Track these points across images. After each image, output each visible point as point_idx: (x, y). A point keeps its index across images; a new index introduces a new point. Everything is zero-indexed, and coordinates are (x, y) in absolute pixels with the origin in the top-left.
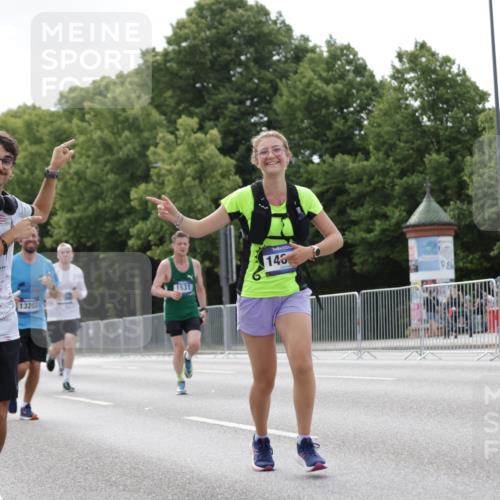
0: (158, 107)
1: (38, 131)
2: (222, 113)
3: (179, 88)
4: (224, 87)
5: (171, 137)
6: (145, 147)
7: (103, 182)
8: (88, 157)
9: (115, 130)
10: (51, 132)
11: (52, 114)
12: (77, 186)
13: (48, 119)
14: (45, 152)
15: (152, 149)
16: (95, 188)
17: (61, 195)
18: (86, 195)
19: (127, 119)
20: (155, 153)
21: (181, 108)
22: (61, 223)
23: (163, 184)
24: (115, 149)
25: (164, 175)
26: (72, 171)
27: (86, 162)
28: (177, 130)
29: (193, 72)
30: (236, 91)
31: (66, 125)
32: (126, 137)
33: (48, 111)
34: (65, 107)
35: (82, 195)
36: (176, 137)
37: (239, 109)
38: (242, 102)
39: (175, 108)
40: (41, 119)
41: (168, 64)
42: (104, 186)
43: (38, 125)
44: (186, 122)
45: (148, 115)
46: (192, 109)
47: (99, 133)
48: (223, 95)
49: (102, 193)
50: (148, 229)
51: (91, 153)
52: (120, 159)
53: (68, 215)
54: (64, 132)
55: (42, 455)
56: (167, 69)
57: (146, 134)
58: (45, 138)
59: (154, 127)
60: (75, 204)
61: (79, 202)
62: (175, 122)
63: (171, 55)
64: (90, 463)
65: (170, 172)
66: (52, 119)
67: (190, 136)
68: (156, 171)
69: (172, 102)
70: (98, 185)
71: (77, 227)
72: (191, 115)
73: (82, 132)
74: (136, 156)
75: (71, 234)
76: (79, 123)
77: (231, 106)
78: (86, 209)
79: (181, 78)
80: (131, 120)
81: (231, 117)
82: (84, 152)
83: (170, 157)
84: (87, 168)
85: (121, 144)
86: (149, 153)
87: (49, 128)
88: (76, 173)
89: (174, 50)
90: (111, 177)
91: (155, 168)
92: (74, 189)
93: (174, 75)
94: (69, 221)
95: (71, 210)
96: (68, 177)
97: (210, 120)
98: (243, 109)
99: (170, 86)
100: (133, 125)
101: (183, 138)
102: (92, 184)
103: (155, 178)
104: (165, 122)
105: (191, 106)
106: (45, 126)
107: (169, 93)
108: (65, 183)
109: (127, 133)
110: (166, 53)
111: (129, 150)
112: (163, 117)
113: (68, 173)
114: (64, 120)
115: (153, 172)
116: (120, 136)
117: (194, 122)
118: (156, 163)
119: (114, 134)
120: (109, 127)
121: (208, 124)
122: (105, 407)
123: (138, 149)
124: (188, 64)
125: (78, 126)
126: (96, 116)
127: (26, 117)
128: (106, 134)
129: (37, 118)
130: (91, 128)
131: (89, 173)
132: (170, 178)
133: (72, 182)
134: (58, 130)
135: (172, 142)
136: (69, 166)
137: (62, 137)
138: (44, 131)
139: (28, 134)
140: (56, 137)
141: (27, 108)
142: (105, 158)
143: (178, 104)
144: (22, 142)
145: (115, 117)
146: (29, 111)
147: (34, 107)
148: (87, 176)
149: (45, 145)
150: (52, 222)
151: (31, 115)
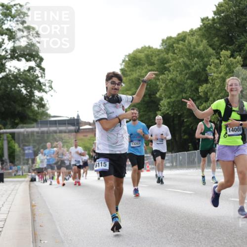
0: (210, 46)
1: (152, 59)
2: (243, 48)
3: (221, 36)
4: (243, 35)
5: (218, 61)
6: (205, 66)
7: (185, 83)
8: (177, 71)
9: (190, 58)
10: (158, 59)
11: (159, 51)
13: (157, 53)
15: (209, 66)
16: (181, 87)
17: (164, 90)
18: (177, 90)
19: (196, 52)
20: (210, 69)
21: (222, 46)
22: (166, 104)
23: (214, 83)
24: (191, 67)
25: (215, 79)
26: (169, 78)
27: (176, 74)
28: (221, 57)
29: (228, 28)
31: (166, 56)
32: (196, 61)
33: (157, 49)
34: (165, 47)
35: (175, 90)
36: (220, 61)
39: (220, 46)
40: (153, 53)
41: (215, 25)
42: (186, 85)
43: (152, 56)
44: (224, 53)
45: (207, 50)
46: (228, 46)
47: (182, 59)
48: (243, 39)
49: (184, 89)
51: (178, 69)
52: (193, 71)
53: (169, 100)
54: (165, 59)
55: (160, 218)
56: (214, 27)
57: (206, 59)
58: (156, 62)
59: (210, 56)
60: (172, 95)
61: (174, 93)
62: (220, 53)
63: (216, 20)
64: (184, 222)
65: (216, 77)
66: (159, 53)
67: (227, 60)
68: (211, 77)
69: (218, 43)
70: (183, 85)
71: (173, 106)
72: (227, 49)
73: (174, 59)
74: (201, 70)
75: (170, 109)
76: (172, 54)
78: (177, 97)
79: (222, 31)
80: (198, 53)
82: (175, 69)
83: (217, 71)
84: (177, 76)
85: (194, 64)
86: (207, 69)
87: (158, 57)
88: (171, 79)
89: (217, 18)
90: (189, 81)
91: (211, 76)
92: (171, 87)
93: (218, 30)
94: (169, 103)
95: (170, 98)
96: (168, 81)
97: (237, 52)
99: (216, 35)
100: (200, 56)
101: (224, 61)
102: (180, 84)
103: (210, 81)
104: (215, 54)
105: (227, 45)
106: (155, 57)
107: (216, 39)
108: (166, 85)
109: (196, 59)
110: (213, 19)
111: (197, 67)
112: (214, 51)
114: (165, 53)
115: (209, 78)
116: (193, 61)
117: (228, 53)
118: (211, 73)
119: (189, 59)
120: (187, 56)
122: (191, 194)
123: (202, 67)
124: (225, 24)
125: (172, 56)
126: (180, 51)
127: (146, 52)
128: (186, 59)
129: (151, 53)
130: (178, 57)
131: (178, 79)
132: (218, 80)
133: (170, 84)
134: (162, 58)
135: (218, 63)
136: (168, 76)
137: (163, 62)
138: (155, 59)
139: (148, 60)
140: (161, 62)
141: (146, 48)
142: (186, 71)
143: (221, 44)
144: (145, 65)
145: (190, 51)
146: (147, 49)
147: (149, 47)
148: (177, 81)
149: (156, 66)
150: (160, 104)
151: (148, 51)
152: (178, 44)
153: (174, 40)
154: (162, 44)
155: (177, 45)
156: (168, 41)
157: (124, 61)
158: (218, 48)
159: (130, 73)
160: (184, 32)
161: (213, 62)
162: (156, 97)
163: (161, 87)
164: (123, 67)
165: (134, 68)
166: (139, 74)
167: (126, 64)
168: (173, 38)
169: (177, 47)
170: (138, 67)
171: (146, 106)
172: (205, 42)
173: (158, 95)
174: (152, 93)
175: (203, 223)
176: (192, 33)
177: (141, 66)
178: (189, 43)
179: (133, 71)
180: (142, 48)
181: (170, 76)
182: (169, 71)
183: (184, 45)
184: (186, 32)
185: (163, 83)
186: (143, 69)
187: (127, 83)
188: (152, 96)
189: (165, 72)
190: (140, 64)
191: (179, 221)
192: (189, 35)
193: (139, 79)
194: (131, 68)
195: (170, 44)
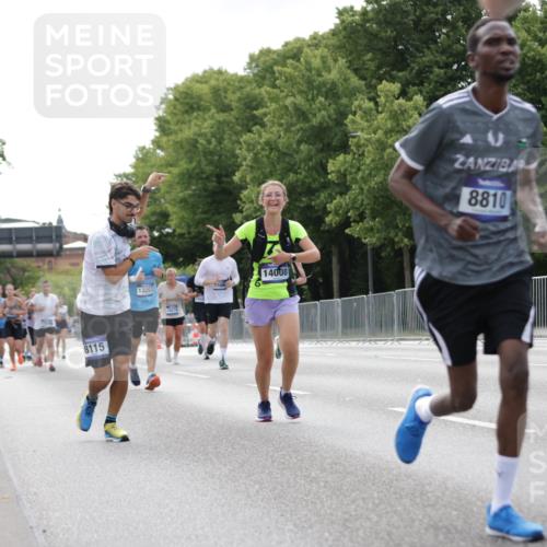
0: (356, 71)
1: (226, 97)
2: (427, 78)
3: (380, 49)
4: (428, 48)
5: (372, 104)
6: (342, 115)
7: (296, 152)
8: (281, 125)
9: (310, 97)
10: (240, 99)
11: (242, 79)
12: (268, 157)
13: (237, 84)
14: (234, 120)
15: (350, 117)
16: (287, 159)
17: (251, 167)
18: (278, 167)
19: (324, 84)
20: (353, 122)
21: (381, 72)
22: (253, 197)
23: (363, 155)
24: (309, 116)
25: (364, 145)
26: (262, 141)
27: (279, 131)
28: (379, 96)
29: (395, 33)
30: (443, 53)
31: (257, 91)
32: (321, 103)
33: (236, 75)
34: (256, 71)
35: (275, 166)
36: (376, 104)
37: (445, 73)
38: (448, 66)
39: (375, 72)
40: (229, 84)
41: (368, 25)
42: (297, 157)
43: (226, 92)
44: (388, 87)
45: (347, 79)
46: (394, 73)
47: (292, 99)
48: (427, 58)
49: (294, 165)
50: (347, 205)
51: (283, 121)
52: (313, 126)
54: (255, 99)
56: (366, 30)
57: (344, 101)
58: (234, 104)
59: (352, 93)
62: (376, 88)
63: (371, 15)
65: (366, 140)
66: (242, 84)
67: (391, 102)
68: (355, 140)
69: (372, 65)
70: (291, 156)
72: (392, 79)
73: (274, 99)
76: (269, 89)
77: (436, 70)
79: (381, 39)
80: (328, 86)
81: (436, 82)
82: (276, 120)
83: (369, 127)
84: (279, 137)
85: (316, 111)
86: (347, 121)
87: (238, 94)
88: (268, 143)
89: (373, 9)
90: (303, 147)
91: (354, 137)
92: (265, 160)
93: (374, 36)
96: (259, 147)
97: (414, 85)
98: (450, 73)
99: (370, 48)
100: (332, 92)
101: (385, 106)
102: (285, 154)
103: (353, 148)
104: (364, 88)
105: (392, 70)
106: (234, 92)
107: (370, 55)
108: (256, 154)
109: (322, 99)
110: (364, 12)
111: (323, 117)
112: (363, 83)
113: (259, 143)
114: (254, 85)
115: (352, 142)
117: (396, 87)
118: (355, 132)
119: (308, 100)
120: (302, 92)
121: (412, 89)
123: (334, 116)
124: (388, 24)
125: (269, 93)
126: (286, 81)
127: (213, 82)
128: (300, 100)
129: (225, 84)
130: (284, 94)
131: (282, 143)
132: (370, 148)
133: (263, 153)
134: (248, 96)
135: (371, 109)
136: (260, 136)
137: (251, 104)
138: (232, 98)
139: (216, 100)
140: (245, 104)
141: (214, 72)
142: (298, 127)
143: (379, 68)
144: (209, 110)
145: (310, 82)
146: (216, 76)
147: (220, 72)
148: (280, 146)
149: (233, 113)
150: (242, 196)
151: (218, 80)
152: (284, 65)
153: (275, 56)
154: (249, 64)
155: (280, 68)
156: (262, 59)
157: (163, 101)
158: (372, 77)
159: (176, 128)
160: (298, 40)
161: (360, 107)
162: (233, 182)
163: (245, 159)
164: (161, 113)
165: (187, 117)
166: (196, 129)
167: (168, 107)
168: (274, 52)
169: (280, 73)
170: (195, 114)
171: (209, 200)
172: (342, 62)
173: (236, 178)
174: (224, 173)
175: (329, 461)
176: (316, 42)
177: (201, 113)
178: (308, 63)
179: (183, 123)
180: (205, 72)
181: (266, 136)
182: (263, 125)
183: (295, 68)
184: (304, 40)
185: (248, 150)
186: (205, 120)
187: (170, 150)
188: (225, 179)
189: (254, 129)
190: (199, 109)
191: (276, 455)
192: (309, 46)
193: (197, 141)
194: (179, 117)
195: (267, 66)
